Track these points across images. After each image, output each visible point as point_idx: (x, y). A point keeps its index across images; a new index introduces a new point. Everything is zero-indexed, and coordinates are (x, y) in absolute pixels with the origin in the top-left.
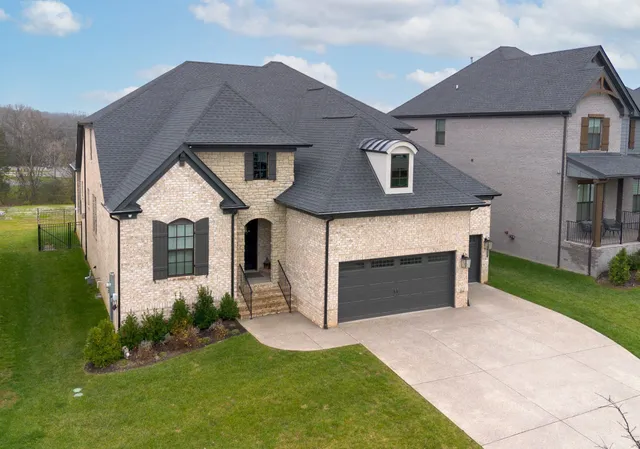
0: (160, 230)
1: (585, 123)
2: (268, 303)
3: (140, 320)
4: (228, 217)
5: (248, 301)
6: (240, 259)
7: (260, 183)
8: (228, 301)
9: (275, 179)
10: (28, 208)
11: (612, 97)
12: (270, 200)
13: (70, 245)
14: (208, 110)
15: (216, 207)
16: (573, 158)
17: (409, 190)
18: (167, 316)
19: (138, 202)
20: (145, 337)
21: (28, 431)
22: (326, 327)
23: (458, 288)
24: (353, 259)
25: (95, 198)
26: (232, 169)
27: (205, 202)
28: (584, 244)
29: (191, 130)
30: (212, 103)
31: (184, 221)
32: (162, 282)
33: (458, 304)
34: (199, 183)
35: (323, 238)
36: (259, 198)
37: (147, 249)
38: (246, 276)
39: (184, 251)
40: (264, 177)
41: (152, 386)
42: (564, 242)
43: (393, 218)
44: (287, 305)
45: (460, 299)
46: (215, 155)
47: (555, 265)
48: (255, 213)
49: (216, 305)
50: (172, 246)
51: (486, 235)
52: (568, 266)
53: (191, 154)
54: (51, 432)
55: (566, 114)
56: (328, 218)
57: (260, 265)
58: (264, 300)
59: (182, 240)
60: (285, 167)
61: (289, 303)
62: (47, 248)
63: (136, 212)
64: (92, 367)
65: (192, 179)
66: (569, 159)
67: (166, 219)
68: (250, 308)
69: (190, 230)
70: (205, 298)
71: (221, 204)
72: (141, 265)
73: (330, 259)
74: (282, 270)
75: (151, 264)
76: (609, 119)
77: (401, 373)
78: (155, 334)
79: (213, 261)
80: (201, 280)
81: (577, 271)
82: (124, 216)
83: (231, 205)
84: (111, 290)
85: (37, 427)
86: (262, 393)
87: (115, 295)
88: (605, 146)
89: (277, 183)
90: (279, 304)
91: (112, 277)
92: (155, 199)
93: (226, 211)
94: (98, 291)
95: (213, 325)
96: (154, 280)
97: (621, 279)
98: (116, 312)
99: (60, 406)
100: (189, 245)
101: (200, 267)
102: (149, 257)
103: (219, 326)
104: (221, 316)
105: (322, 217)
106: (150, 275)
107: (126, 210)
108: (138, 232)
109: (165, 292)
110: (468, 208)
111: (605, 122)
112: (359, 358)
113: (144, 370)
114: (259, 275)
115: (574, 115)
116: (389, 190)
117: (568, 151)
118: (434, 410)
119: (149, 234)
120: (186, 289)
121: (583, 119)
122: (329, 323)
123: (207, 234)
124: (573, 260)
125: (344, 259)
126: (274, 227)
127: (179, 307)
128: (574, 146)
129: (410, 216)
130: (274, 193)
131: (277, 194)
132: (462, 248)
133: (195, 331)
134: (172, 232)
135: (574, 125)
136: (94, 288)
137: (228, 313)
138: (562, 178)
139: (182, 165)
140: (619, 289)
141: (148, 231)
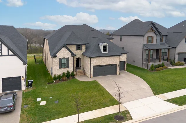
0: (60, 60)
1: (148, 38)
2: (80, 73)
3: (56, 76)
5: (77, 73)
6: (75, 65)
7: (79, 51)
8: (73, 73)
9: (82, 50)
10: (30, 54)
11: (154, 32)
12: (81, 54)
13: (42, 63)
14: (69, 37)
15: (70, 56)
16: (145, 45)
17: (107, 52)
18: (61, 75)
19: (56, 55)
20: (58, 79)
21: (39, 92)
22: (90, 78)
23: (117, 71)
24: (96, 65)
25: (48, 53)
26: (73, 48)
27: (68, 54)
28: (146, 63)
29: (66, 41)
30: (70, 36)
31: (64, 58)
33: (117, 74)
35: (90, 61)
36: (79, 54)
37: (58, 63)
38: (76, 69)
39: (65, 63)
40: (80, 50)
41: (59, 86)
42: (143, 62)
43: (104, 58)
44: (84, 74)
45: (118, 73)
46: (70, 46)
47: (142, 67)
48: (78, 56)
49: (70, 73)
50: (62, 63)
51: (126, 61)
52: (144, 67)
53: (65, 46)
54: (42, 92)
55: (143, 36)
56: (91, 58)
57: (79, 66)
58: (79, 73)
59: (64, 62)
60: (84, 48)
61: (84, 73)
62: (37, 63)
63: (56, 56)
64: (48, 83)
66: (144, 45)
67: (61, 58)
68: (77, 74)
69: (65, 60)
70: (68, 72)
71: (71, 55)
73: (91, 65)
74: (83, 68)
75: (58, 66)
76: (153, 37)
77: (102, 85)
78: (59, 78)
79: (70, 65)
80: (68, 69)
81: (146, 68)
82: (54, 57)
83: (73, 55)
84: (51, 71)
85: (40, 91)
86: (77, 87)
87: (52, 71)
88: (153, 42)
89: (82, 51)
90: (82, 74)
91: (51, 68)
92: (59, 54)
93: (72, 56)
94: (48, 72)
95: (70, 77)
96: (59, 69)
97: (152, 70)
98: (52, 74)
99: (43, 89)
100: (65, 62)
101: (67, 66)
102: (58, 65)
103: (71, 77)
104: (71, 75)
105: (90, 57)
107: (54, 56)
108: (56, 60)
109: (61, 71)
110: (119, 56)
111: (152, 37)
112: (95, 82)
113: (57, 84)
114: (79, 68)
115: (145, 36)
116: (103, 52)
117: (144, 44)
118: (105, 90)
120: (65, 70)
122: (91, 77)
123: (69, 60)
124: (145, 66)
125: (94, 65)
126: (82, 59)
127: (64, 74)
128: (145, 43)
129: (107, 57)
131: (82, 53)
132: (118, 63)
133: (66, 78)
134: (62, 60)
135: (145, 38)
136: (47, 71)
137: (73, 75)
138: (143, 49)
139: (64, 48)
140: (152, 72)
141: (58, 60)
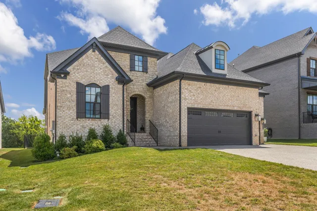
0: (81, 88)
1: (308, 61)
2: (144, 140)
3: (67, 139)
4: (121, 86)
7: (138, 73)
9: (147, 73)
12: (144, 84)
15: (114, 80)
17: (225, 72)
19: (68, 70)
23: (254, 133)
24: (195, 107)
26: (123, 63)
27: (107, 75)
31: (95, 85)
32: (82, 120)
33: (254, 143)
34: (104, 64)
37: (72, 99)
39: (95, 103)
42: (302, 124)
47: (297, 138)
51: (262, 116)
53: (99, 44)
55: (299, 55)
58: (141, 139)
60: (152, 67)
63: (66, 74)
65: (100, 61)
67: (84, 82)
68: (134, 142)
69: (98, 91)
70: (107, 130)
71: (117, 78)
72: (69, 108)
75: (75, 108)
79: (112, 111)
80: (105, 122)
82: (59, 75)
83: (123, 80)
89: (148, 75)
92: (78, 69)
96: (77, 118)
100: (98, 100)
101: (105, 114)
102: (74, 104)
106: (74, 115)
107: (60, 71)
108: (68, 88)
109: (83, 127)
115: (303, 56)
116: (214, 70)
117: (301, 76)
119: (74, 90)
120: (98, 125)
121: (307, 59)
122: (182, 145)
125: (190, 106)
126: (147, 100)
128: (304, 73)
130: (147, 80)
131: (149, 81)
134: (88, 91)
135: (303, 62)
137: (121, 140)
138: (299, 90)
139: (94, 51)
141: (74, 88)
